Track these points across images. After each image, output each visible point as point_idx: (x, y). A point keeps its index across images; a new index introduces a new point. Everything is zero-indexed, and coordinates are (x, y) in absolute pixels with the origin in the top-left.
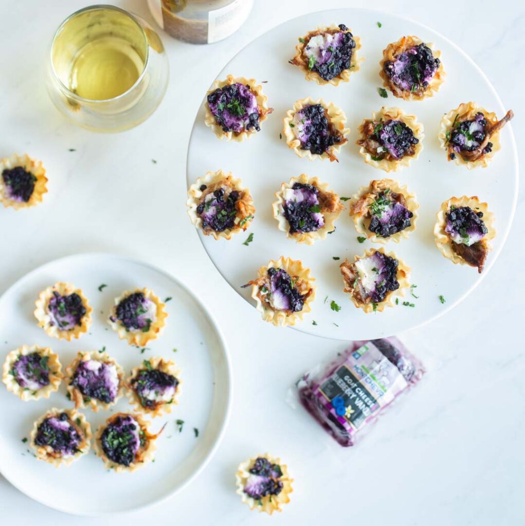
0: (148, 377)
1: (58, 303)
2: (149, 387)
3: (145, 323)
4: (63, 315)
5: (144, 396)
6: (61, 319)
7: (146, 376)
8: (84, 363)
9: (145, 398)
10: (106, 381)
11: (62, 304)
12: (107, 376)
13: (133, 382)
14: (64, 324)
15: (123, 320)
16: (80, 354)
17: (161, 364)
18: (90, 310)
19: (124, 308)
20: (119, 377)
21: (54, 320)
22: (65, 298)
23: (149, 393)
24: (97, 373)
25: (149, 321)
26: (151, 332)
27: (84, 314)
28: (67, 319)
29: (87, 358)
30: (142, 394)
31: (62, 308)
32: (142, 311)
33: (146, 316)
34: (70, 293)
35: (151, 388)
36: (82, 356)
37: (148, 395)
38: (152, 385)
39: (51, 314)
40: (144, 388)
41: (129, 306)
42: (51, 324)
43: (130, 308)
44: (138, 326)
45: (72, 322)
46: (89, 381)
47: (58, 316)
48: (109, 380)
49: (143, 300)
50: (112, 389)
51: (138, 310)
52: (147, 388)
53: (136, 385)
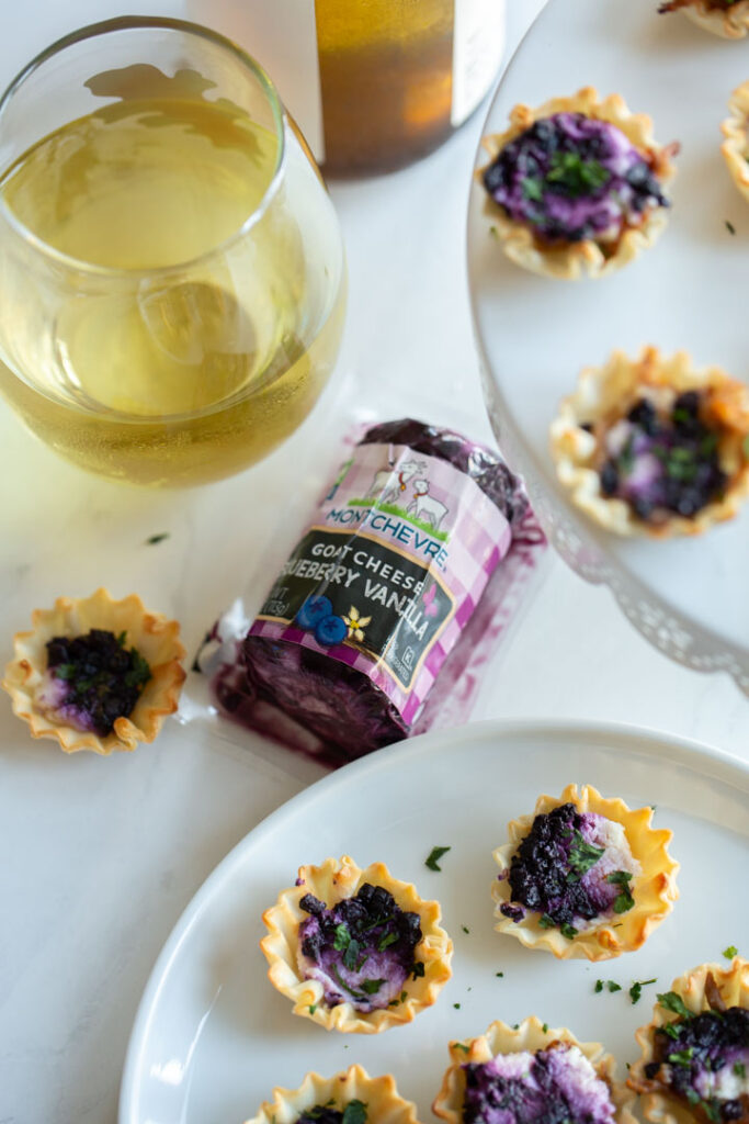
0: (691, 1037)
1: (328, 932)
2: (708, 1064)
3: (611, 889)
4: (356, 965)
5: (706, 1094)
6: (355, 979)
7: (683, 1035)
8: (481, 1067)
9: (712, 1101)
10: (571, 1095)
11: (342, 930)
12: (566, 1080)
13: (651, 1071)
14: (370, 987)
15: (541, 906)
16: (454, 1048)
17: (711, 987)
18: (432, 912)
19: (533, 868)
20: (603, 1076)
21: (334, 987)
22: (341, 907)
23: (717, 1081)
24: (530, 1082)
25: (621, 879)
26: (642, 905)
27: (418, 935)
28: (372, 972)
29: (483, 1053)
30: (697, 1091)
31: (346, 943)
32: (589, 855)
33: (608, 866)
34: (350, 889)
35: (715, 1068)
36: (468, 1050)
37: (717, 1086)
38: (713, 1056)
39: (318, 972)
40: (695, 1074)
41: (543, 854)
42: (332, 1002)
43: (550, 861)
44: (595, 906)
45: (391, 971)
46: (517, 1115)
47: (343, 973)
48: (578, 1091)
49: (579, 821)
50: (597, 1114)
51: (576, 858)
52: (704, 1068)
53: (666, 1072)
